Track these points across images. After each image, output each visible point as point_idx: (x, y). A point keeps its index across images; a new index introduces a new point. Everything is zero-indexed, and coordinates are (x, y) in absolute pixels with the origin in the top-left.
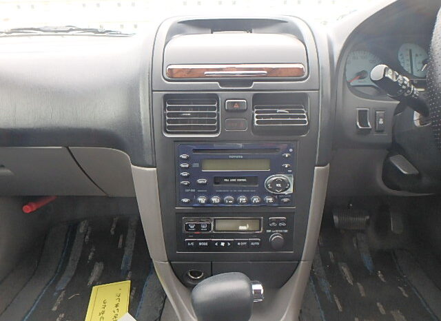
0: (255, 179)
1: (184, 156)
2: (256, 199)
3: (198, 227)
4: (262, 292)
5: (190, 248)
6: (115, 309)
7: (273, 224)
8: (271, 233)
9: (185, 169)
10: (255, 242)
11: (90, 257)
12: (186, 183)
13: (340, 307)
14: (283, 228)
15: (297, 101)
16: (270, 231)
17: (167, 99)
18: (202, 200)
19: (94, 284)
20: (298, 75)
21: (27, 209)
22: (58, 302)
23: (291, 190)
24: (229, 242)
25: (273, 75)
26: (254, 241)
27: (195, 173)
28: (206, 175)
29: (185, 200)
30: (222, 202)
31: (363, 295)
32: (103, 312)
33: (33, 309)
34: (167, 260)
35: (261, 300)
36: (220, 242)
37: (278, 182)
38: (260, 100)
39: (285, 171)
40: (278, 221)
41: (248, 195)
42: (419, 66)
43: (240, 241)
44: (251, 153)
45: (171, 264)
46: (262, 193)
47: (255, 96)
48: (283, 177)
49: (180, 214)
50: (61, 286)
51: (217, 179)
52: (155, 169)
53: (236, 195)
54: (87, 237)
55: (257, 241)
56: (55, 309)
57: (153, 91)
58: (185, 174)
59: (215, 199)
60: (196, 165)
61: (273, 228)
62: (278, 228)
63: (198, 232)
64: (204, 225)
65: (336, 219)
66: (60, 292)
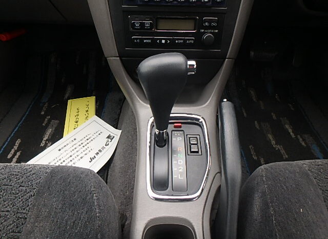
3: (142, 25)
4: (195, 67)
6: (86, 113)
7: (207, 23)
8: (204, 33)
10: (191, 40)
13: (245, 114)
14: (214, 28)
16: (203, 31)
19: (69, 98)
21: (3, 37)
22: (44, 109)
24: (169, 39)
26: (189, 40)
31: (263, 108)
32: (78, 115)
33: (27, 113)
34: (118, 55)
35: (194, 73)
36: (161, 40)
40: (210, 21)
43: (178, 39)
45: (121, 60)
50: (45, 99)
55: (192, 39)
56: (43, 113)
61: (206, 28)
62: (210, 27)
63: (143, 30)
64: (147, 23)
65: (252, 53)
66: (44, 103)
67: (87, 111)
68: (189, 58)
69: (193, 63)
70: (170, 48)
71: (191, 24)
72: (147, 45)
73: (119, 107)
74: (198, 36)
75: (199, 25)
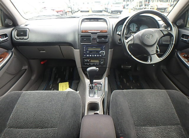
0: (98, 52)
1: (85, 47)
2: (98, 56)
3: (87, 61)
5: (86, 65)
9: (85, 50)
10: (98, 64)
11: (57, 77)
12: (85, 52)
14: (103, 61)
15: (106, 37)
17: (81, 36)
18: (88, 56)
19: (59, 83)
20: (106, 32)
21: (42, 63)
22: (51, 86)
23: (104, 54)
24: (93, 64)
25: (101, 32)
27: (87, 51)
28: (89, 51)
29: (85, 56)
30: (92, 56)
32: (63, 88)
36: (91, 64)
37: (102, 52)
38: (99, 37)
39: (103, 50)
41: (97, 55)
42: (135, 28)
43: (95, 64)
44: (97, 47)
45: (82, 69)
46: (99, 54)
47: (98, 36)
48: (103, 51)
49: (84, 58)
50: (51, 83)
51: (91, 52)
52: (79, 50)
53: (94, 55)
54: (56, 72)
57: (78, 35)
58: (85, 49)
59: (90, 56)
60: (87, 49)
61: (101, 61)
63: (87, 62)
64: (88, 61)
65: (122, 67)
66: (51, 84)
67: (66, 87)
68: (97, 67)
69: (98, 69)
70: (93, 66)
71: (98, 60)
72: (88, 65)
73: (77, 85)
74: (100, 63)
75: (100, 61)
